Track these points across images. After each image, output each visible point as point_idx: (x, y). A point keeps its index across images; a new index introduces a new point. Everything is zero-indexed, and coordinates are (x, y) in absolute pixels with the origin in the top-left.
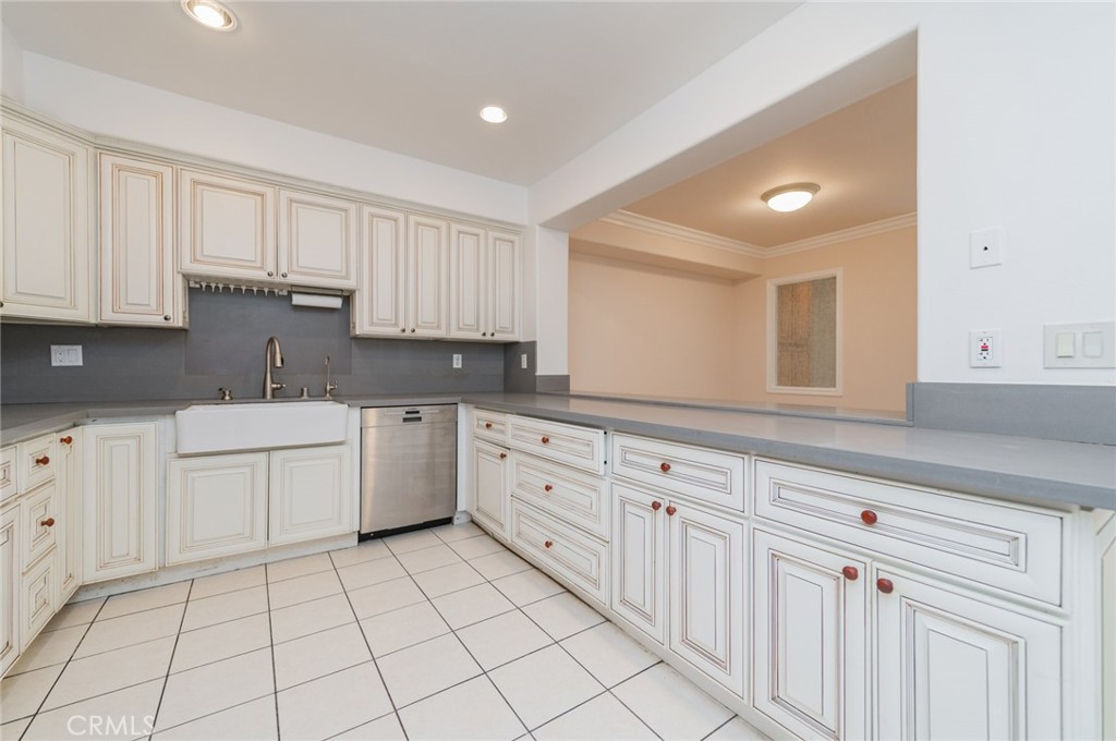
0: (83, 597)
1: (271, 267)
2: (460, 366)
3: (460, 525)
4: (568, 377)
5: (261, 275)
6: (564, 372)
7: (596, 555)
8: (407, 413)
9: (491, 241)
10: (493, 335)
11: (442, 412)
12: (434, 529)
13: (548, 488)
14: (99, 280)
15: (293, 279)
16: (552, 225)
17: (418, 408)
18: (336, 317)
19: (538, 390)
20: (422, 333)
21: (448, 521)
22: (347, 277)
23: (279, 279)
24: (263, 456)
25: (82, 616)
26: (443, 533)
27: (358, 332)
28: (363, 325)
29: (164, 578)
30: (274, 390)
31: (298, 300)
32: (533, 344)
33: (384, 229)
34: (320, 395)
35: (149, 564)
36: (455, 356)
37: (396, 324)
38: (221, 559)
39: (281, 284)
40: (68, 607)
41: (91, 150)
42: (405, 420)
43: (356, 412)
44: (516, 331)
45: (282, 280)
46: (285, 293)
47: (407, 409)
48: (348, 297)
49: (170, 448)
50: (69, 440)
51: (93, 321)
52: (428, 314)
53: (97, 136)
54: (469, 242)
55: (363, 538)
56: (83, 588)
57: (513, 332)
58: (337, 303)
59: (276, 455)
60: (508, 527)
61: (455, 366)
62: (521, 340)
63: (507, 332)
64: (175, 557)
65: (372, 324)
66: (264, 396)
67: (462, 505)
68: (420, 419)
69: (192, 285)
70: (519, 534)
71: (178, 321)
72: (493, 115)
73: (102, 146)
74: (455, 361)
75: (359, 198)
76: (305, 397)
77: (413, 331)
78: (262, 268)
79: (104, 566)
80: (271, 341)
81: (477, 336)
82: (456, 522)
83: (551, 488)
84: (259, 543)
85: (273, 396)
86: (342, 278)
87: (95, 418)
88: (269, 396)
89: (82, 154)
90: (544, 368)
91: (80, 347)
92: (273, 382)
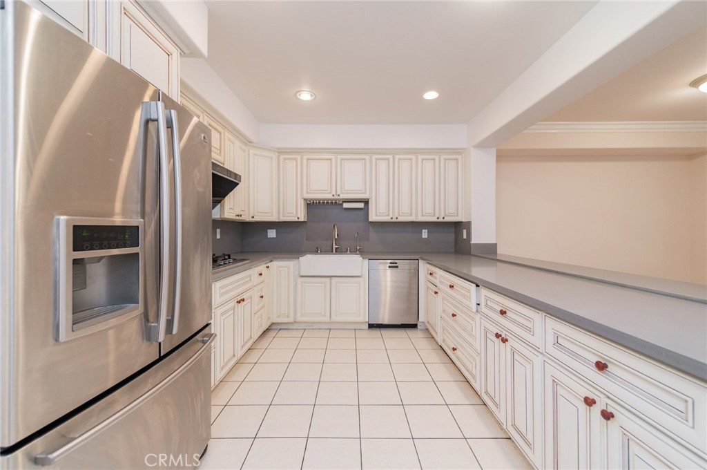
0: (273, 327)
1: (334, 193)
2: (426, 237)
3: (421, 330)
4: (496, 244)
5: (329, 196)
6: (493, 241)
7: (475, 360)
8: (391, 263)
9: (442, 161)
10: (444, 218)
11: (410, 264)
12: (406, 329)
13: (454, 315)
14: (279, 205)
15: (343, 196)
16: (481, 146)
17: (396, 261)
18: (362, 212)
19: (472, 253)
20: (401, 219)
21: (414, 326)
22: (365, 193)
23: (337, 197)
24: (329, 279)
25: (272, 334)
26: (411, 332)
27: (370, 220)
28: (373, 217)
29: (296, 326)
30: (336, 248)
31: (346, 205)
32: (469, 224)
33: (383, 165)
34: (353, 252)
35: (291, 320)
36: (423, 231)
37: (388, 215)
38: (314, 323)
39: (338, 199)
40: (268, 330)
41: (277, 154)
42: (390, 267)
43: (366, 261)
44: (460, 215)
45: (338, 197)
46: (341, 202)
47: (390, 261)
48: (366, 202)
49: (298, 273)
50: (268, 267)
51: (277, 221)
52: (405, 208)
53: (279, 149)
54: (429, 165)
55: (371, 326)
56: (273, 324)
57: (457, 215)
58: (361, 205)
59: (334, 280)
60: (439, 334)
61: (423, 237)
62: (463, 221)
63: (454, 216)
64: (299, 319)
65: (377, 215)
66: (332, 252)
67: (421, 319)
68: (397, 267)
69: (308, 202)
70: (444, 340)
71: (302, 219)
72: (431, 95)
73: (281, 151)
74: (423, 234)
75: (370, 152)
76: (348, 252)
77: (397, 218)
78: (330, 193)
79: (278, 317)
80: (334, 226)
81: (434, 219)
82: (419, 327)
83: (455, 315)
84: (327, 319)
85: (336, 251)
86: (363, 193)
87: (276, 259)
88: (334, 252)
89: (274, 156)
90: (476, 239)
91: (275, 230)
92: (336, 245)
